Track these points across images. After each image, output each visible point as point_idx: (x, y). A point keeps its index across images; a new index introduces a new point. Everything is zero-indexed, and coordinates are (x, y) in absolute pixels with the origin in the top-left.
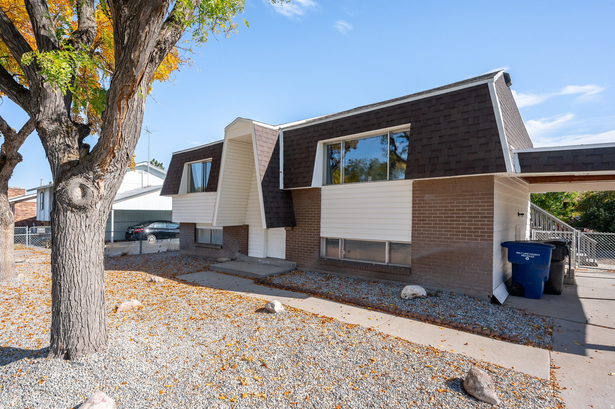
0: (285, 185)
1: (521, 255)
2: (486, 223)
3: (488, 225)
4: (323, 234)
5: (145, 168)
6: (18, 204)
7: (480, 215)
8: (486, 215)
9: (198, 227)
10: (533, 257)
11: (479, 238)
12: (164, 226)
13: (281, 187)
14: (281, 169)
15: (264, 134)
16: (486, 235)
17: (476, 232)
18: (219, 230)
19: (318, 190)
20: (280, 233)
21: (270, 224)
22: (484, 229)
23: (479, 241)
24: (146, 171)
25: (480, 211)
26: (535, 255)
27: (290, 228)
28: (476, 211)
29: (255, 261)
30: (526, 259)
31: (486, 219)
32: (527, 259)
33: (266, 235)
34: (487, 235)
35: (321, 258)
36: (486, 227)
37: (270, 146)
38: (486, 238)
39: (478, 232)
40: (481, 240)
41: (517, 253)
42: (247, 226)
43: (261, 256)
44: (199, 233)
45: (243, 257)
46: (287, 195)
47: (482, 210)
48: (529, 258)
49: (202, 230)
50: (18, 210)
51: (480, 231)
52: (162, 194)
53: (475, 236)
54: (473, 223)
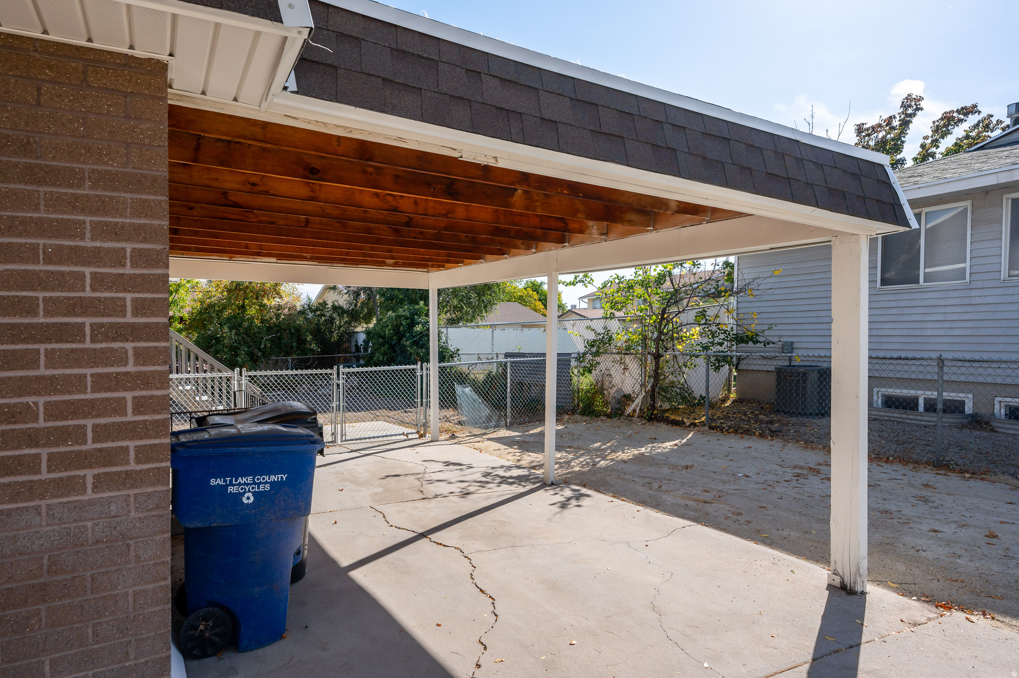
1: (226, 487)
2: (131, 368)
3: (145, 380)
7: (88, 321)
8: (129, 319)
10: (268, 487)
11: (89, 474)
16: (132, 444)
17: (63, 436)
22: (119, 407)
23: (90, 495)
25: (88, 293)
26: (273, 478)
28: (61, 287)
30: (245, 501)
31: (129, 346)
32: (248, 499)
34: (138, 449)
36: (129, 396)
38: (133, 466)
39: (78, 435)
40: (99, 483)
41: (213, 482)
47: (99, 282)
48: (254, 494)
51: (89, 423)
53: (56, 462)
54: (42, 371)
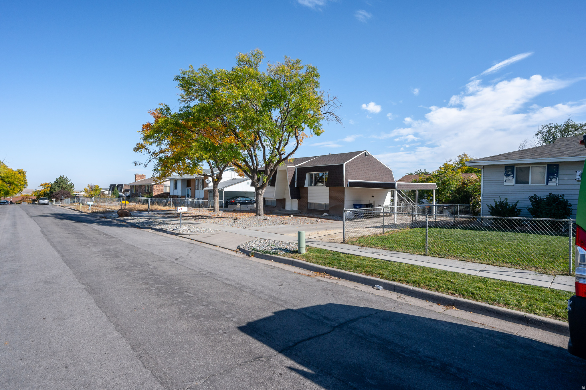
0: (297, 186)
4: (309, 201)
5: (232, 169)
6: (155, 186)
7: (342, 196)
9: (265, 199)
12: (244, 199)
13: (296, 186)
14: (296, 181)
15: (290, 170)
18: (274, 200)
19: (307, 188)
20: (296, 201)
21: (292, 198)
23: (342, 203)
24: (233, 171)
27: (299, 200)
29: (287, 211)
33: (292, 202)
35: (308, 209)
36: (343, 199)
37: (292, 173)
42: (285, 199)
43: (290, 209)
44: (266, 201)
45: (283, 210)
46: (298, 189)
49: (267, 200)
50: (155, 189)
52: (251, 186)
